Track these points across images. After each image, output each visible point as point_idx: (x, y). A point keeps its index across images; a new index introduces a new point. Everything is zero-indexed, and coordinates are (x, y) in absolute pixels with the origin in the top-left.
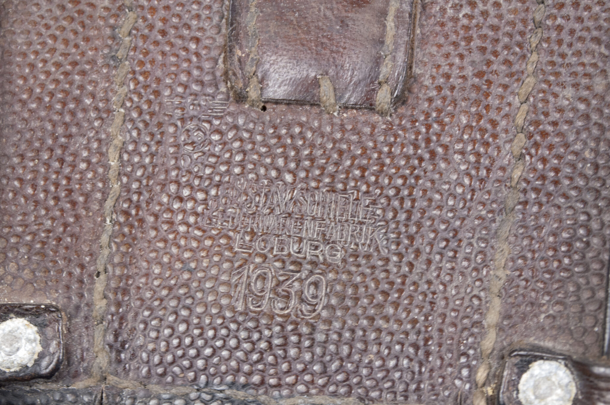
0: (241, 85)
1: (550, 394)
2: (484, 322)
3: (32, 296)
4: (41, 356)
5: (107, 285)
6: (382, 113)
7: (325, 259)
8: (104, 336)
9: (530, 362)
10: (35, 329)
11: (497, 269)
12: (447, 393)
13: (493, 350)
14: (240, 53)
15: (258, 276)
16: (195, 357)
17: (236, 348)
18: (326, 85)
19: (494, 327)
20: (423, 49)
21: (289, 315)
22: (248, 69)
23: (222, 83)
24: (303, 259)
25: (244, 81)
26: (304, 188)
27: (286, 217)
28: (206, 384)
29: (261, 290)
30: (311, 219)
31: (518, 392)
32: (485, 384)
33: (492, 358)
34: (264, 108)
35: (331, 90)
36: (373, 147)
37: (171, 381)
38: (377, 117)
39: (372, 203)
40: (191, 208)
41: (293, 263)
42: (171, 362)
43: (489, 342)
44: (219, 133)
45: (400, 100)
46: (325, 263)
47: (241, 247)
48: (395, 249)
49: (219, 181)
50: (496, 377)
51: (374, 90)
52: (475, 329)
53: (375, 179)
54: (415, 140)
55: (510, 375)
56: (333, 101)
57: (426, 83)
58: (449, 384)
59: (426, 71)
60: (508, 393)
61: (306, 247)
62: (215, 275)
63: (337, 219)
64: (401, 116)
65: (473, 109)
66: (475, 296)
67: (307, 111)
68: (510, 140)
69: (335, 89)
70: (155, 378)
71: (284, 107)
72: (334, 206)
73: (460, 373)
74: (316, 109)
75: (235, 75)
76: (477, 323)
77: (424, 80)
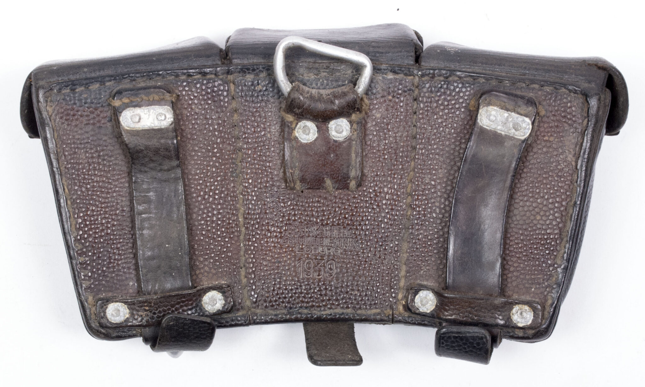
0: (293, 185)
1: (427, 304)
2: (399, 275)
3: (217, 280)
4: (225, 305)
5: (246, 272)
6: (352, 191)
7: (334, 254)
8: (248, 293)
9: (419, 291)
10: (221, 294)
11: (403, 254)
12: (387, 304)
13: (404, 286)
14: (291, 171)
15: (307, 263)
16: (285, 298)
17: (301, 293)
18: (328, 182)
19: (403, 277)
20: (366, 162)
21: (321, 278)
22: (295, 177)
23: (283, 182)
24: (325, 254)
25: (294, 182)
26: (322, 225)
27: (316, 237)
28: (291, 308)
29: (309, 268)
30: (326, 237)
31: (415, 303)
32: (402, 300)
33: (404, 289)
34: (302, 192)
35: (331, 184)
36: (349, 205)
37: (276, 309)
38: (350, 193)
39: (351, 229)
40: (276, 236)
41: (321, 256)
42: (276, 301)
43: (402, 283)
44: (284, 203)
45: (359, 185)
46: (334, 256)
47: (299, 251)
48: (362, 247)
49: (286, 224)
50: (406, 297)
51: (348, 183)
52: (396, 278)
53: (351, 218)
54: (366, 201)
55: (411, 297)
56: (332, 189)
57: (369, 176)
58: (387, 300)
59: (369, 171)
60: (411, 304)
61: (326, 249)
62: (290, 264)
63: (337, 237)
64: (360, 191)
65: (389, 186)
66: (395, 265)
67: (320, 192)
68: (405, 199)
69: (332, 184)
70: (270, 308)
71: (310, 191)
72: (335, 231)
73: (392, 296)
74: (324, 191)
75: (290, 181)
76: (397, 275)
77: (368, 175)
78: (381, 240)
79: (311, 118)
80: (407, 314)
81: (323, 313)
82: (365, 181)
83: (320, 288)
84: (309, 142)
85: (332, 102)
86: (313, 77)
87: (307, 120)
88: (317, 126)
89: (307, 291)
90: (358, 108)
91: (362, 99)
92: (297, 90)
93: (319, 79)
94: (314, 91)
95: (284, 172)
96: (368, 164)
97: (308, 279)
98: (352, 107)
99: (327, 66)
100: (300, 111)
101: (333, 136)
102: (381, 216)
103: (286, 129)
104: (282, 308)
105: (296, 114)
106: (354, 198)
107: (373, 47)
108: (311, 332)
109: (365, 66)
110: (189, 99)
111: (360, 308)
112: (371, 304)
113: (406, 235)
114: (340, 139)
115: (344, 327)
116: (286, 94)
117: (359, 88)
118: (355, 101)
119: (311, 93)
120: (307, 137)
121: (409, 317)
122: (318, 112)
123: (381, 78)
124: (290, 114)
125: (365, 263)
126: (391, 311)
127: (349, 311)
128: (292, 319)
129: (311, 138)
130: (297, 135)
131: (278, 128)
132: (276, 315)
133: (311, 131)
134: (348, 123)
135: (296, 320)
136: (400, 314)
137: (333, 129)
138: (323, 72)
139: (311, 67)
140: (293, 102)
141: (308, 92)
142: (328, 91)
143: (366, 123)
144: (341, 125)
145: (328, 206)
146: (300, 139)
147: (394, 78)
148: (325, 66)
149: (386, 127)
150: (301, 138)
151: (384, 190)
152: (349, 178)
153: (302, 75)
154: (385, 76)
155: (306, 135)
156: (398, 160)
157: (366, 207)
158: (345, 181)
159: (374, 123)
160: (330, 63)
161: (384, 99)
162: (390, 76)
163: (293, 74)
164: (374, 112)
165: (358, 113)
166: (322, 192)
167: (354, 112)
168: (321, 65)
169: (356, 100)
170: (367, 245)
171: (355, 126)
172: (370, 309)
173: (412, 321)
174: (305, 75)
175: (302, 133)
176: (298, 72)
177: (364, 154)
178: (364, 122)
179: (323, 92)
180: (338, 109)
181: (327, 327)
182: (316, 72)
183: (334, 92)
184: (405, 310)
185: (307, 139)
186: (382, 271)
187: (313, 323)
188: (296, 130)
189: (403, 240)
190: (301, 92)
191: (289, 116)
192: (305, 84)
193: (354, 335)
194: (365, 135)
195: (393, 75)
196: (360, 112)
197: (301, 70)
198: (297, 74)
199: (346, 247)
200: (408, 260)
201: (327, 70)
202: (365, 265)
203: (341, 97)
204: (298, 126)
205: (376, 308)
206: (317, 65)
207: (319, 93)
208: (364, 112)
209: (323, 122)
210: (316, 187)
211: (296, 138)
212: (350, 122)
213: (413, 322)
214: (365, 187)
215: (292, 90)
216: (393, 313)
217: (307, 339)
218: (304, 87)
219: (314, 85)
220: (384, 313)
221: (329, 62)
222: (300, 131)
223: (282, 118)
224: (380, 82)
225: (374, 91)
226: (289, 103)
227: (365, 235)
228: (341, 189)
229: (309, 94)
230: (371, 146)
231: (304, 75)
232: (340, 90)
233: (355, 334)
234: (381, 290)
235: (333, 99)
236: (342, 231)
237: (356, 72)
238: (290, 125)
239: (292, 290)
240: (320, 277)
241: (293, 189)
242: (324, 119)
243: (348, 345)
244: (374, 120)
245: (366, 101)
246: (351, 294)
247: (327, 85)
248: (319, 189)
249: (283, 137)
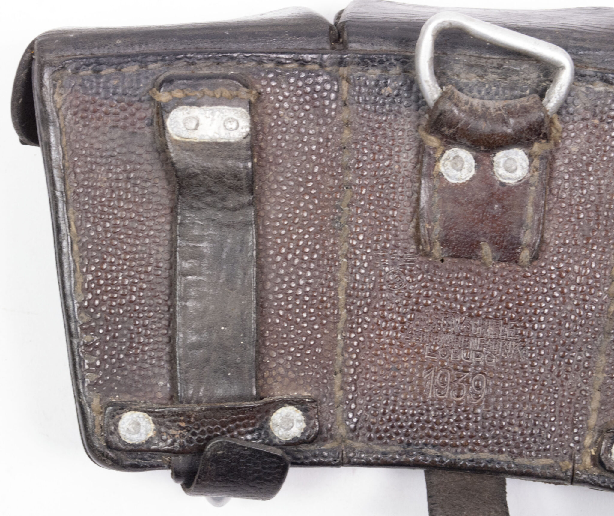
0: (429, 248)
2: (589, 407)
3: (295, 390)
4: (305, 430)
5: (343, 380)
6: (522, 267)
7: (485, 364)
8: (343, 415)
10: (301, 413)
11: (598, 373)
12: (565, 451)
13: (596, 425)
14: (428, 226)
15: (441, 375)
16: (401, 427)
17: (428, 422)
18: (486, 249)
19: (595, 410)
20: (550, 221)
21: (462, 401)
22: (434, 237)
23: (413, 242)
24: (470, 363)
25: (430, 244)
26: (470, 316)
27: (459, 335)
28: (409, 444)
29: (444, 384)
30: (475, 336)
31: (611, 455)
32: (589, 447)
33: (594, 431)
34: (442, 261)
35: (489, 252)
36: (516, 289)
37: (386, 443)
38: (519, 268)
39: (515, 326)
40: (395, 328)
41: (464, 366)
42: (386, 431)
43: (593, 421)
44: (412, 277)
45: (535, 258)
46: (485, 367)
47: (429, 355)
48: (531, 357)
49: (413, 310)
50: (597, 444)
51: (518, 253)
52: (583, 412)
53: (517, 310)
54: (544, 283)
55: (606, 443)
56: (491, 260)
57: (552, 244)
58: (566, 446)
59: (552, 236)
60: (605, 455)
61: (473, 355)
62: (413, 374)
63: (493, 337)
64: (535, 267)
65: (583, 263)
66: (583, 390)
67: (471, 263)
68: (608, 286)
69: (492, 251)
70: (376, 441)
71: (456, 260)
72: (490, 328)
73: (573, 439)
74: (478, 262)
75: (425, 242)
76: (585, 407)
77: (550, 242)
78: (564, 348)
79: (468, 143)
80: (596, 471)
81: (459, 456)
82: (544, 251)
83: (458, 416)
84: (461, 182)
85: (505, 122)
86: (474, 80)
87: (461, 148)
88: (475, 158)
89: (438, 419)
90: (545, 134)
91: (551, 122)
92: (449, 98)
93: (484, 84)
94: (476, 102)
95: (417, 228)
96: (553, 224)
97: (440, 400)
98: (536, 131)
99: (498, 64)
100: (452, 131)
101: (500, 176)
102: (567, 310)
103: (426, 160)
104: (395, 443)
105: (444, 136)
106: (525, 277)
107: (575, 39)
108: (437, 485)
109: (563, 68)
110: (275, 101)
111: (520, 455)
112: (538, 450)
113: (605, 344)
114: (510, 182)
115: (490, 482)
116: (431, 103)
117: (549, 101)
118: (541, 123)
119: (472, 105)
120: (459, 174)
121: (599, 476)
122: (481, 135)
123: (583, 89)
124: (434, 136)
125: (534, 382)
126: (572, 463)
127: (503, 457)
128: (409, 462)
129: (464, 177)
130: (442, 169)
131: (413, 156)
132: (384, 453)
133: (466, 166)
134: (526, 157)
135: (416, 465)
136: (585, 469)
137: (501, 165)
138: (493, 73)
139: (473, 63)
140: (442, 117)
141: (467, 103)
142: (499, 104)
143: (554, 158)
144: (514, 160)
145: (481, 286)
146: (446, 177)
147: (606, 91)
148: (495, 65)
149: (585, 167)
150: (448, 176)
151: (573, 269)
152: (519, 244)
153: (458, 76)
154: (591, 86)
155: (457, 170)
156: (601, 221)
157: (543, 293)
158: (513, 249)
159: (566, 161)
160: (504, 59)
161: (585, 123)
162: (600, 87)
163: (444, 74)
164: (568, 142)
165: (544, 141)
166: (474, 264)
167: (538, 140)
168: (490, 61)
169: (543, 121)
170: (540, 355)
171: (537, 162)
172: (537, 457)
173: (604, 482)
174: (463, 76)
175: (450, 168)
176: (452, 70)
177: (547, 208)
178: (550, 158)
179: (490, 104)
180: (513, 133)
181: (464, 479)
182: (480, 71)
183: (508, 106)
184: (595, 465)
185: (457, 177)
186: (560, 399)
187: (440, 472)
188: (442, 161)
189: (599, 351)
190: (455, 101)
191: (433, 138)
192: (461, 90)
193: (505, 497)
194: (551, 178)
195: (604, 86)
196: (548, 140)
197: (457, 68)
198: (449, 73)
199: (505, 354)
200: (604, 383)
201: (499, 71)
202: (534, 385)
203: (520, 114)
204: (445, 155)
205: (547, 457)
206: (483, 61)
207: (484, 105)
208: (552, 142)
209: (486, 151)
210: (465, 255)
211: (440, 175)
212: (530, 156)
213: (606, 484)
214: (543, 261)
215: (441, 97)
216: (573, 467)
217: (430, 497)
218: (461, 94)
219: (475, 93)
220: (560, 466)
221: (502, 57)
222: (448, 163)
223: (421, 141)
224: (582, 96)
225: (571, 110)
226: (435, 117)
227: (538, 338)
228: (505, 261)
229: (469, 106)
230: (559, 196)
231: (461, 76)
232: (518, 103)
233: (507, 495)
234: (558, 427)
235: (506, 116)
236: (501, 328)
237: (544, 76)
238: (432, 152)
239: (413, 415)
240: (460, 399)
241: (428, 255)
242: (489, 148)
243: (496, 511)
244: (567, 156)
245: (557, 123)
246: (508, 431)
247: (496, 94)
248: (470, 258)
249: (420, 171)
